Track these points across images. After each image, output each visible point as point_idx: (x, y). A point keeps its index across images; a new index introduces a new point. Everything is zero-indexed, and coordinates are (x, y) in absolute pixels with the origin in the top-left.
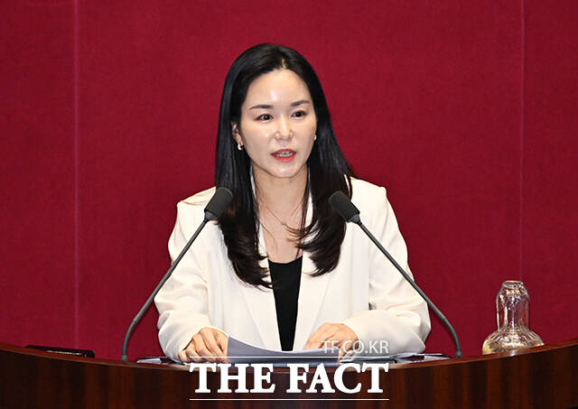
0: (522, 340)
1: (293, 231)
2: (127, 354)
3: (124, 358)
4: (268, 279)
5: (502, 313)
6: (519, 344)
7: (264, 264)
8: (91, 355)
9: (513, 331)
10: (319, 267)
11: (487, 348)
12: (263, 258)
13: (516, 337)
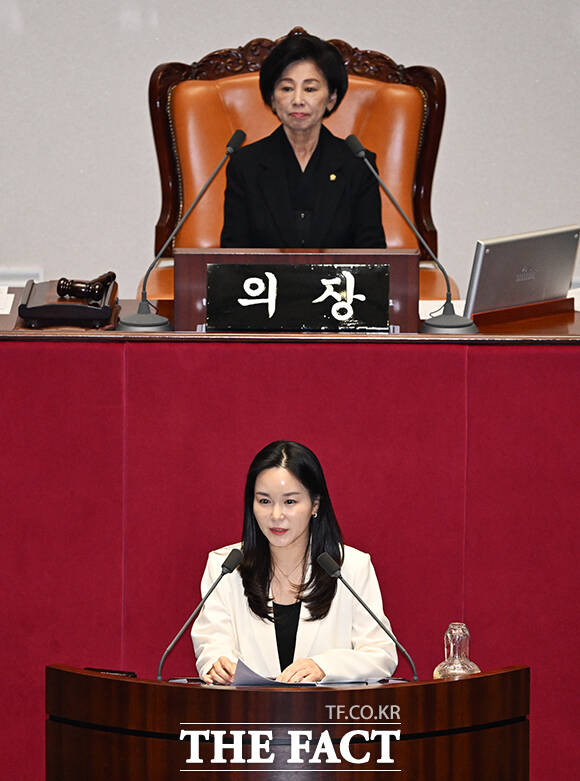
0: (464, 668)
1: (294, 586)
2: (161, 675)
3: (159, 678)
4: (272, 615)
5: (449, 647)
6: (462, 672)
7: (270, 604)
8: (135, 676)
9: (457, 661)
10: (312, 615)
11: (437, 674)
12: (270, 600)
13: (460, 665)
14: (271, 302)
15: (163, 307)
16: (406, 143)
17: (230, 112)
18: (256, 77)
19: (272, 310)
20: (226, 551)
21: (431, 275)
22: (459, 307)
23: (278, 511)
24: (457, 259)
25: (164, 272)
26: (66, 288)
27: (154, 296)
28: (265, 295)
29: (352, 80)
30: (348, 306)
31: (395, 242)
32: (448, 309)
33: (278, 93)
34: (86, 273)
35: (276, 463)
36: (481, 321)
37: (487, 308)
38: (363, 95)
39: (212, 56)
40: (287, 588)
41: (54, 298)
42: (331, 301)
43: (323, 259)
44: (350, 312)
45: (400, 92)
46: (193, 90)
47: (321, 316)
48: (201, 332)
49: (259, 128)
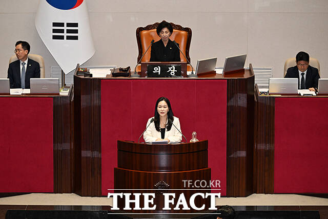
3: (139, 142)
4: (160, 131)
5: (193, 136)
6: (195, 141)
7: (160, 128)
9: (194, 139)
10: (168, 130)
11: (191, 141)
14: (159, 72)
15: (139, 73)
16: (184, 41)
17: (151, 36)
18: (156, 30)
19: (159, 73)
20: (151, 119)
21: (189, 66)
22: (194, 73)
23: (162, 109)
24: (194, 64)
25: (139, 66)
26: (121, 69)
27: (137, 71)
28: (158, 71)
29: (174, 30)
30: (173, 72)
31: (182, 61)
32: (192, 73)
33: (161, 34)
34: (125, 67)
35: (162, 100)
36: (199, 75)
37: (200, 73)
38: (176, 33)
39: (148, 26)
40: (163, 125)
41: (119, 71)
42: (170, 72)
43: (169, 64)
44: (174, 74)
45: (183, 32)
46: (144, 32)
47: (169, 75)
48: (146, 78)
49: (157, 39)
